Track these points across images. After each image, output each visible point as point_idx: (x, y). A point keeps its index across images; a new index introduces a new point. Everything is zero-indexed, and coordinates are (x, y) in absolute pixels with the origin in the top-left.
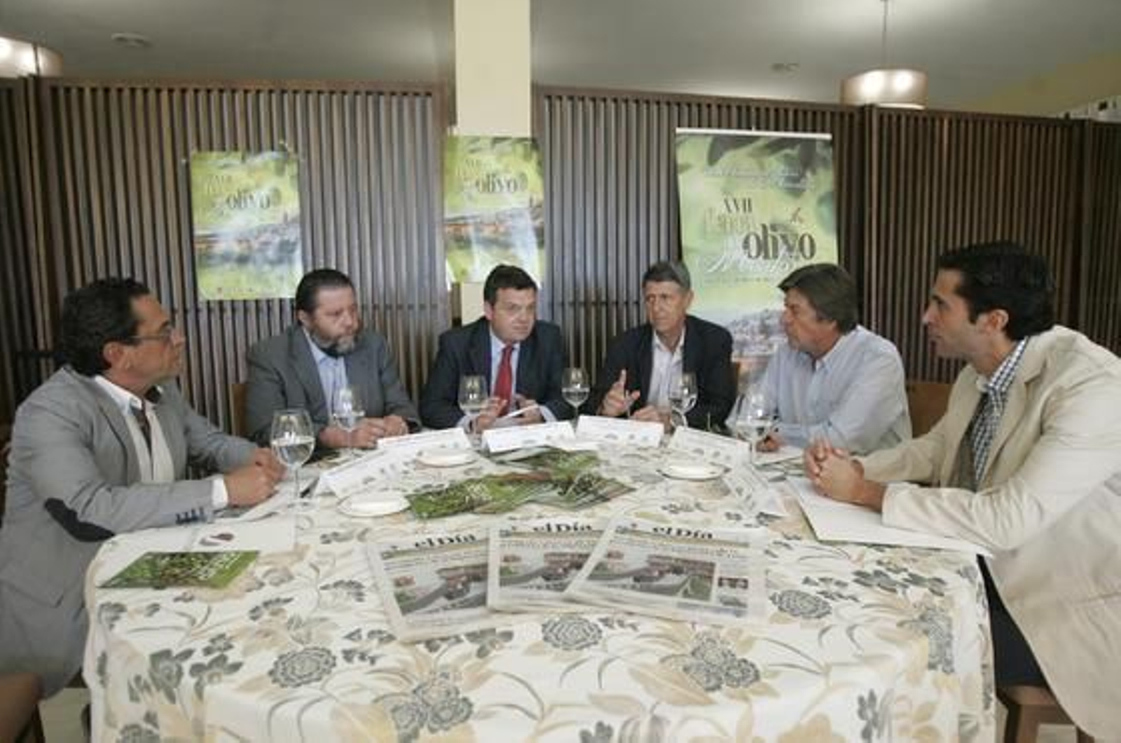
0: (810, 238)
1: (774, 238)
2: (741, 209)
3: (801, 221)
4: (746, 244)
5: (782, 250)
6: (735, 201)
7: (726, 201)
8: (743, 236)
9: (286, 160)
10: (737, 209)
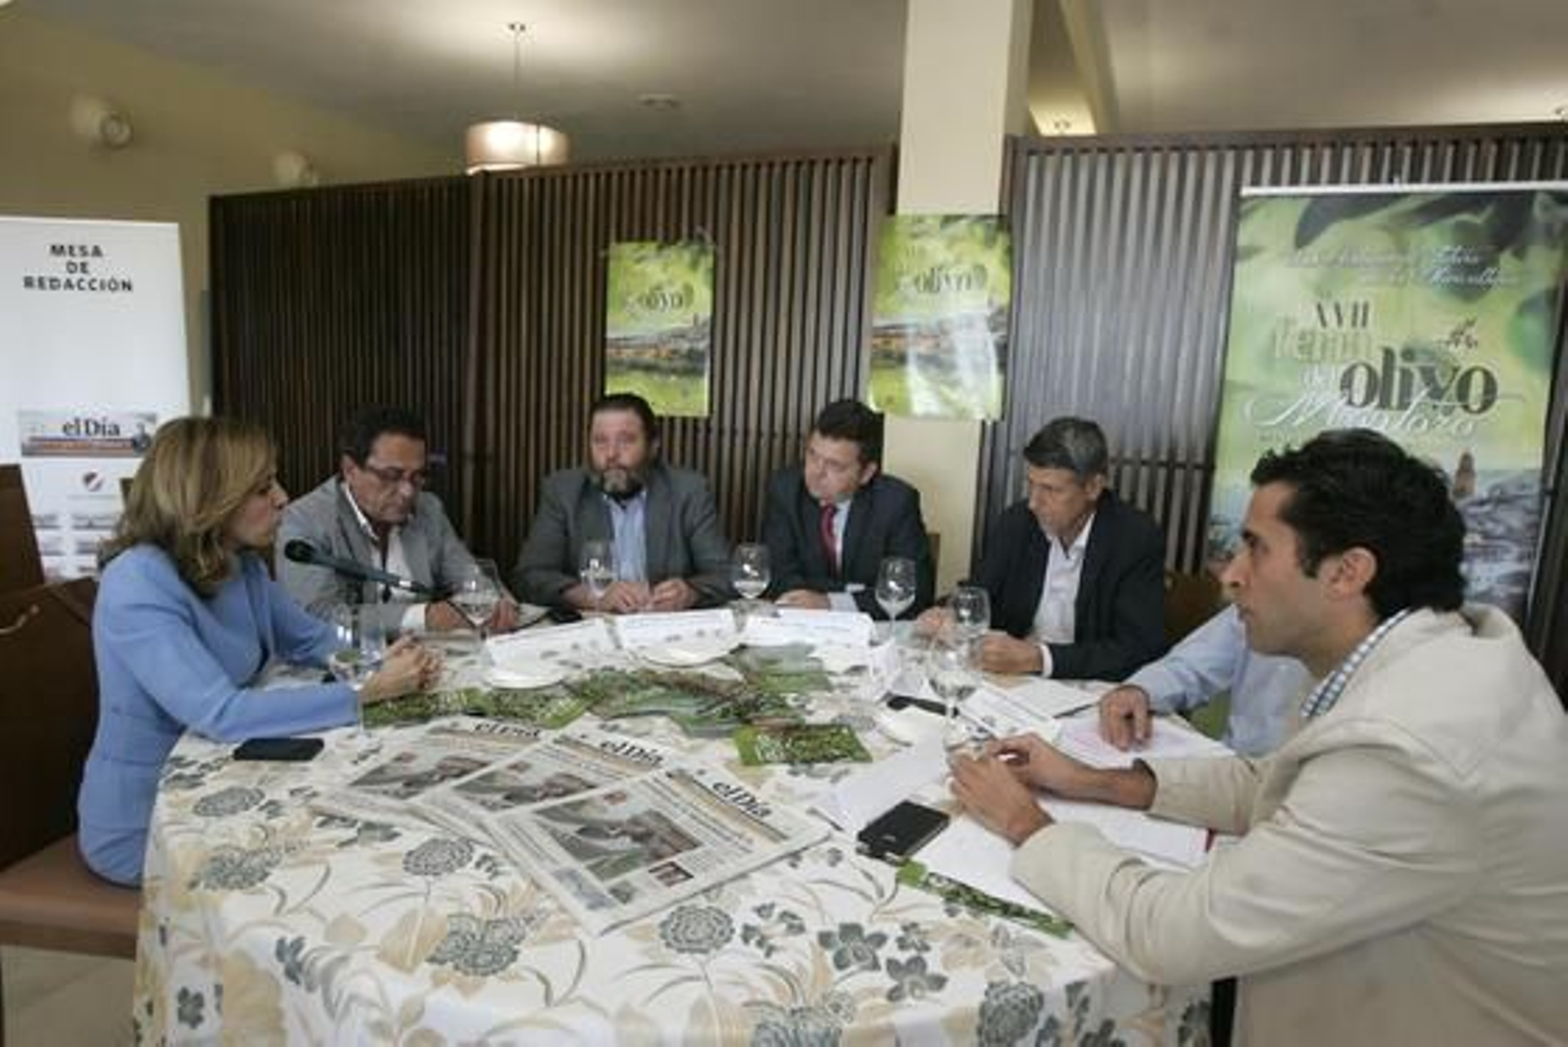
0: (1488, 376)
1: (1406, 375)
2: (1347, 320)
3: (1471, 344)
4: (1347, 382)
5: (1420, 395)
6: (1337, 308)
7: (1319, 308)
8: (1343, 368)
9: (703, 251)
10: (1340, 321)
